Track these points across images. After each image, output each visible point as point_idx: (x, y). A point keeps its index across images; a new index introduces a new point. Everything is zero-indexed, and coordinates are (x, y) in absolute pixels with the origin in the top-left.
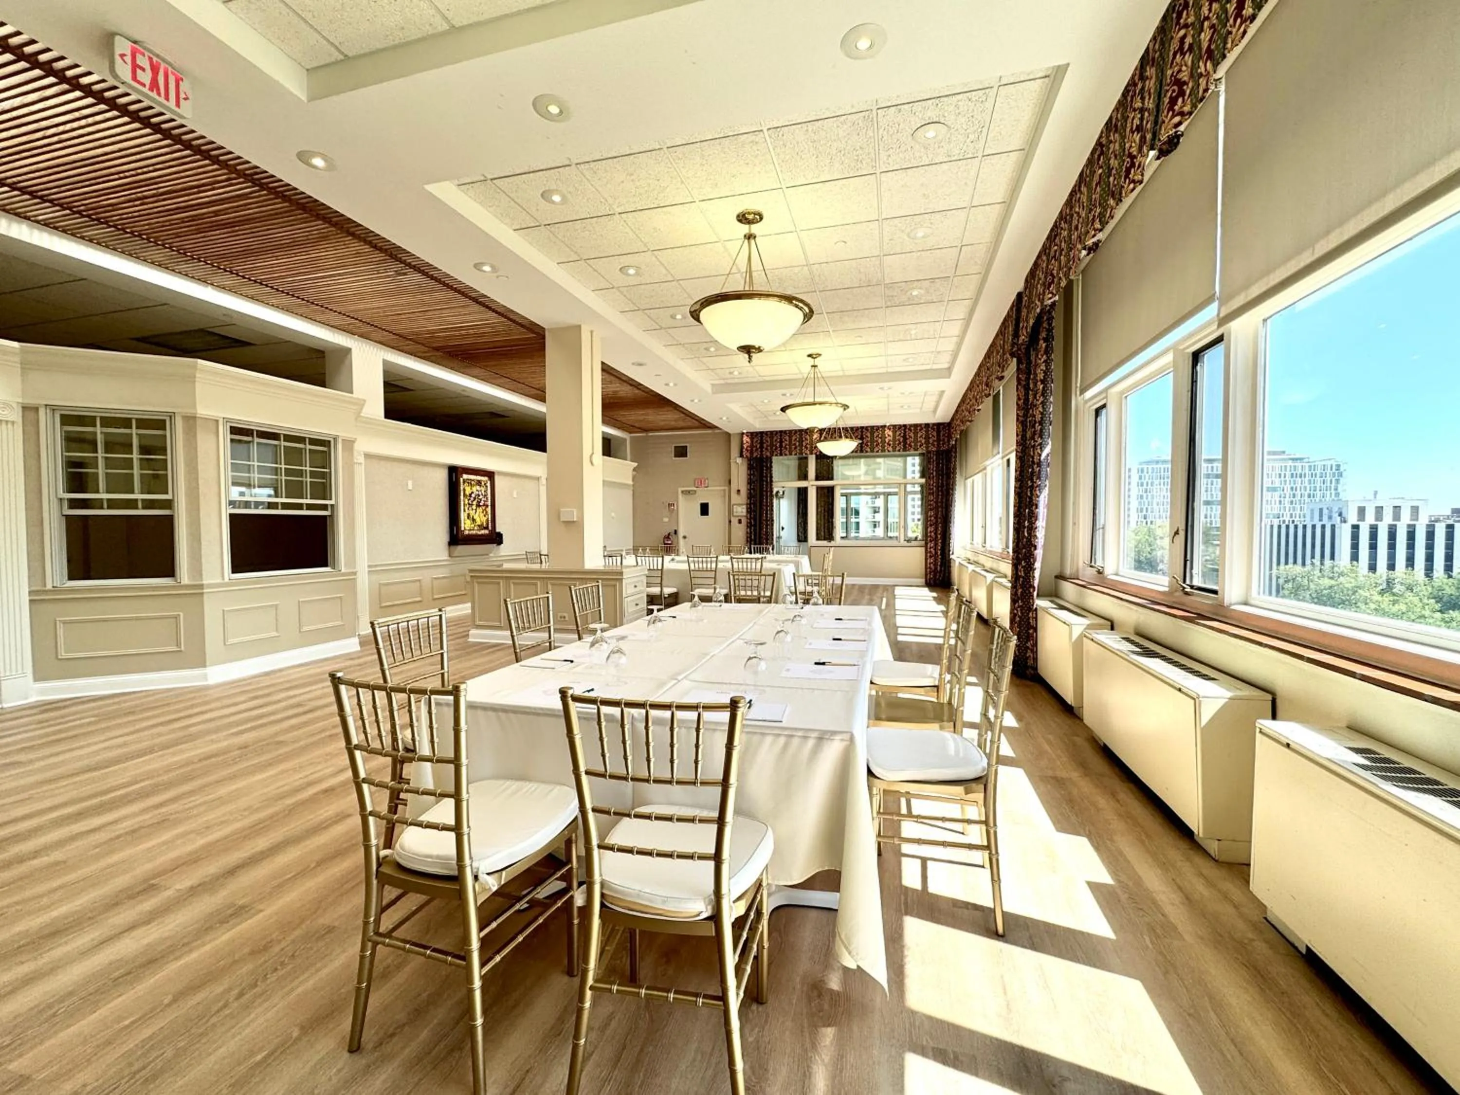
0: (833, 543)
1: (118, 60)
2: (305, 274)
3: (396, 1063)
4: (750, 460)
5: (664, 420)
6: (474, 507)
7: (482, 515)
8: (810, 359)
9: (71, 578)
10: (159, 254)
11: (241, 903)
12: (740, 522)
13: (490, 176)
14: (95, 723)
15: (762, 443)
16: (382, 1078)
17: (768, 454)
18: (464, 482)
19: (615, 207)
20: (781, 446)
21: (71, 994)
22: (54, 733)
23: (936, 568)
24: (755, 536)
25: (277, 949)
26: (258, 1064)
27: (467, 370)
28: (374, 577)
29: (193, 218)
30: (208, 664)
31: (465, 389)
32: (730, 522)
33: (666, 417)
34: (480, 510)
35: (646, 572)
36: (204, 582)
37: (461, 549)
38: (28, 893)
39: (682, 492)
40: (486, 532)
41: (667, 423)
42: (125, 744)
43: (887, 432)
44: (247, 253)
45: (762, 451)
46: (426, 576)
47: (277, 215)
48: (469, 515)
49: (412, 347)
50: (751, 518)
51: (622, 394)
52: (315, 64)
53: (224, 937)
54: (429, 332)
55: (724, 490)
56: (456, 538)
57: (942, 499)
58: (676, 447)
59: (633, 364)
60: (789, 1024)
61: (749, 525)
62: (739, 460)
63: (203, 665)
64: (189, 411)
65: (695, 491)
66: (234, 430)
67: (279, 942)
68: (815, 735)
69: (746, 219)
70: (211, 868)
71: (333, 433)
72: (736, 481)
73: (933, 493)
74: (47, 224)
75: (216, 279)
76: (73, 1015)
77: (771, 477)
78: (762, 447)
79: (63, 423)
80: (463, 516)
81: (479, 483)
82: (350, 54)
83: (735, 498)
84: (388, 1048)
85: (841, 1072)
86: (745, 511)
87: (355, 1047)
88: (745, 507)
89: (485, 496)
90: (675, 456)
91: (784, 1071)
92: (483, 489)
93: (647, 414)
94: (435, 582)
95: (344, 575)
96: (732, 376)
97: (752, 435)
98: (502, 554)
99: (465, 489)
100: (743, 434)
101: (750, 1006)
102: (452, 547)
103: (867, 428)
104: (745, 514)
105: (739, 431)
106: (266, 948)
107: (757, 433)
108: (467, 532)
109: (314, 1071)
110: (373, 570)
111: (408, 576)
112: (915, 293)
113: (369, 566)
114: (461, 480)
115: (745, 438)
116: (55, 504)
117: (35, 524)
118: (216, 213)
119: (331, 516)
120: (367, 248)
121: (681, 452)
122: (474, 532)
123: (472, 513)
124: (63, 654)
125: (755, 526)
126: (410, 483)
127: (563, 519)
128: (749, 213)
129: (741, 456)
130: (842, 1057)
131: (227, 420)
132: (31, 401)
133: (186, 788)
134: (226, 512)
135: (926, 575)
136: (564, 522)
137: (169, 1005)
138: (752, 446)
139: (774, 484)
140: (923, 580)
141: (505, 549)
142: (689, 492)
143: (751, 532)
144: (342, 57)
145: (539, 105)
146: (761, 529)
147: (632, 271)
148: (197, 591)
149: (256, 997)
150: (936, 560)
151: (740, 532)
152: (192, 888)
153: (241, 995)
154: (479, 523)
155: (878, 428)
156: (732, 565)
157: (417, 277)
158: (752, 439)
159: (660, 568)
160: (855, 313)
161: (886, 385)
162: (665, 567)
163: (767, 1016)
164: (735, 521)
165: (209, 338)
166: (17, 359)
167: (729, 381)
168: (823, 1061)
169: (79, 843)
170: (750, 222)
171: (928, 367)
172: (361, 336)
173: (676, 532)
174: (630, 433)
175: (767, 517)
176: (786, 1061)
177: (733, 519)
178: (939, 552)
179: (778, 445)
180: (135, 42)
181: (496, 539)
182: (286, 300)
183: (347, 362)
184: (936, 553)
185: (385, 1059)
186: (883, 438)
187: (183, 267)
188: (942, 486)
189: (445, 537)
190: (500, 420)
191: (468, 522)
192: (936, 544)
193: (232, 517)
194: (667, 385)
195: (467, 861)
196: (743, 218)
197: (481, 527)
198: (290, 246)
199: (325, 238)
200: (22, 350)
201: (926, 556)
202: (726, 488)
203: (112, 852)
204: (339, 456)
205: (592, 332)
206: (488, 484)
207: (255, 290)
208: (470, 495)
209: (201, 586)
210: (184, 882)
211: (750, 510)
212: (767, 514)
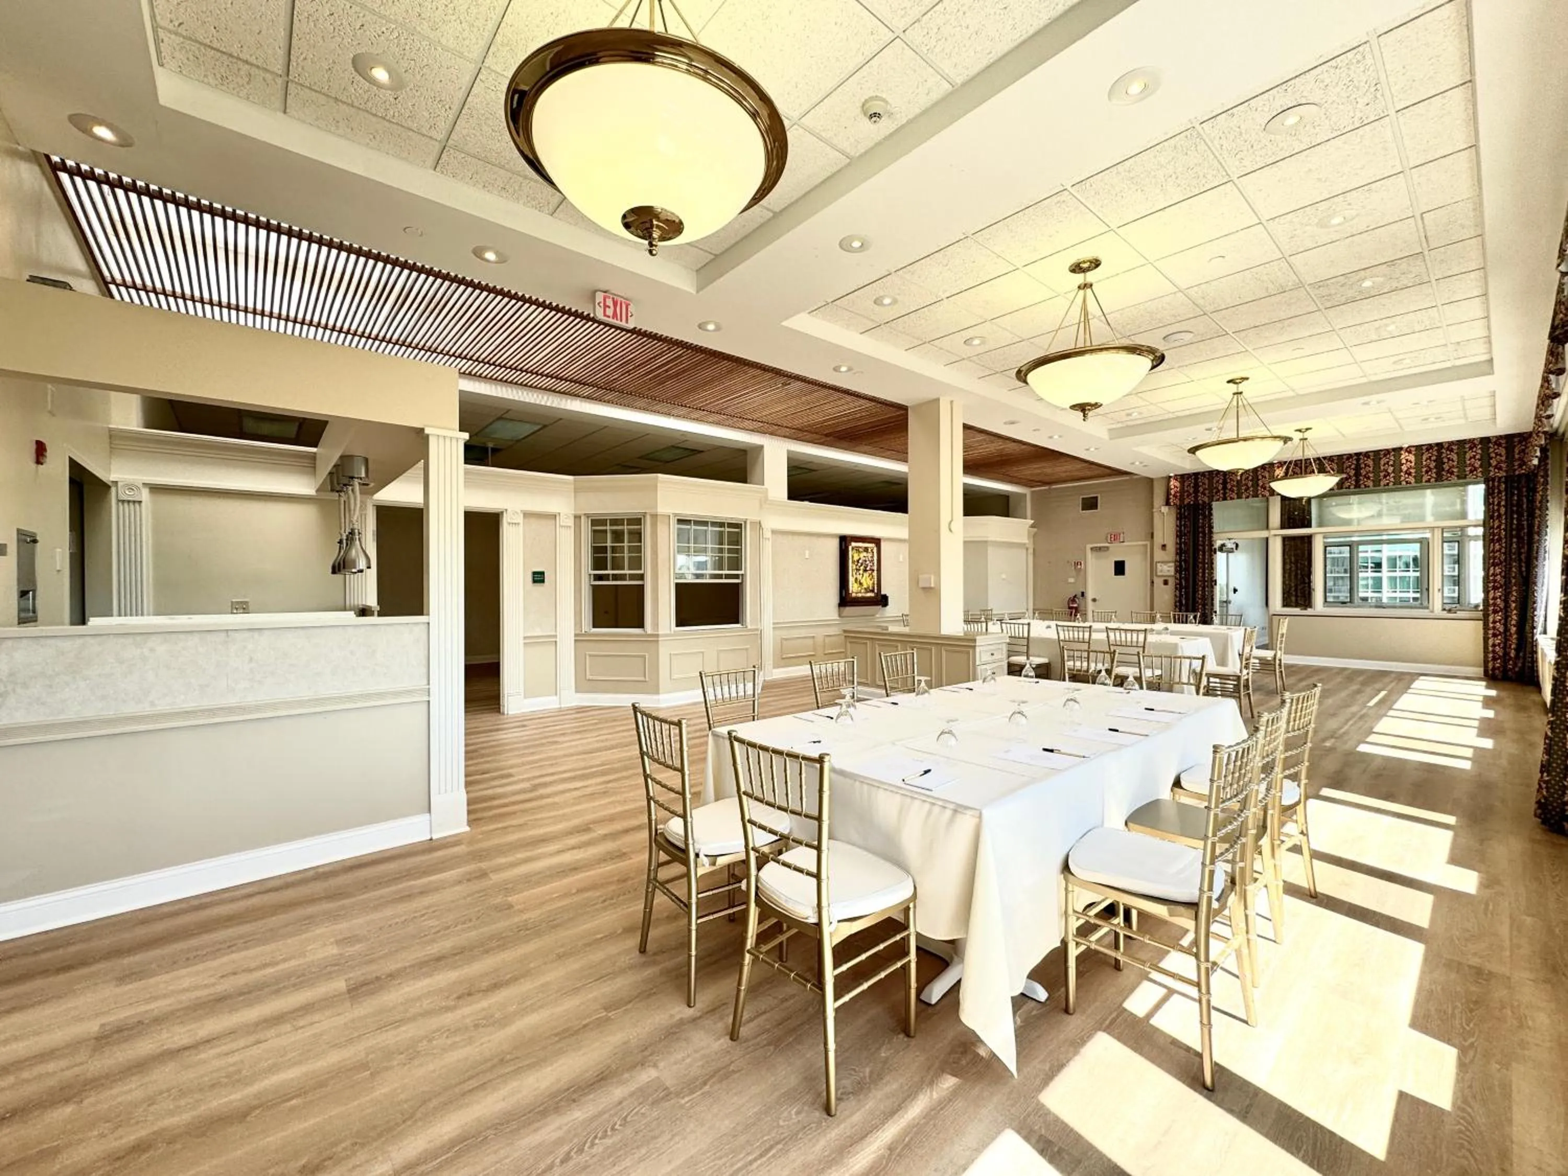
0: (1309, 611)
1: (597, 306)
2: (724, 397)
3: (660, 967)
4: (1179, 508)
5: (1065, 472)
6: (861, 572)
7: (868, 579)
8: (1231, 385)
9: (594, 626)
10: (642, 402)
11: (624, 851)
12: (1166, 583)
13: (830, 300)
14: (596, 724)
15: (1196, 486)
16: (649, 972)
17: (1206, 499)
18: (853, 548)
19: (940, 293)
20: (1225, 488)
21: (539, 873)
22: (579, 727)
23: (1506, 654)
24: (1187, 599)
25: (630, 882)
26: (597, 940)
27: (856, 449)
28: (778, 632)
29: (655, 377)
30: (661, 691)
31: (857, 465)
32: (1152, 582)
33: (1061, 469)
34: (866, 575)
35: (1008, 641)
36: (660, 633)
37: (848, 610)
38: (539, 816)
39: (1092, 549)
40: (871, 595)
41: (1068, 474)
42: (607, 740)
43: (1404, 456)
44: (689, 391)
45: (1196, 497)
46: (820, 633)
47: (699, 363)
48: (856, 579)
49: (809, 436)
50: (1181, 578)
51: (1008, 451)
52: (700, 266)
53: (609, 868)
54: (818, 423)
55: (1146, 545)
56: (845, 600)
57: (1519, 548)
58: (1083, 499)
59: (1005, 423)
60: (922, 1059)
61: (1179, 587)
62: (1165, 509)
63: (657, 692)
64: (653, 511)
65: (1108, 548)
66: (680, 521)
67: (633, 879)
68: (952, 806)
69: (1081, 268)
70: (618, 826)
71: (744, 518)
72: (1161, 535)
73: (1499, 540)
74: (589, 398)
75: (675, 412)
76: (538, 884)
77: (1211, 527)
78: (1196, 491)
79: (592, 525)
80: (851, 580)
81: (866, 550)
82: (717, 253)
83: (1159, 555)
84: (658, 958)
85: (942, 1109)
86: (1172, 569)
87: (643, 950)
88: (1173, 564)
89: (873, 561)
90: (1083, 509)
91: (895, 1086)
92: (870, 555)
93: (1044, 467)
94: (827, 640)
95: (751, 630)
96: (1130, 418)
97: (1183, 478)
98: (888, 615)
99: (853, 555)
100: (1170, 477)
101: (899, 1033)
102: (842, 609)
103: (1367, 455)
104: (1173, 573)
105: (1165, 475)
106: (625, 881)
107: (1189, 476)
108: (854, 595)
109: (619, 954)
110: (777, 627)
111: (803, 633)
112: (1367, 284)
113: (774, 624)
114: (850, 548)
115: (1173, 483)
116: (587, 577)
117: (578, 591)
118: (667, 371)
119: (742, 583)
120: (759, 372)
121: (1090, 504)
122: (860, 595)
123: (859, 577)
124: (589, 677)
125: (1187, 587)
126: (807, 552)
127: (921, 585)
128: (1084, 262)
129: (1167, 503)
130: (950, 1100)
131: (675, 515)
132: (579, 513)
133: (624, 774)
134: (673, 582)
135: (1486, 662)
136: (924, 588)
137: (574, 894)
138: (1182, 491)
139: (1215, 537)
140: (1481, 670)
141: (891, 610)
142: (1100, 549)
143: (1181, 595)
144: (712, 257)
145: (845, 245)
146: (1195, 591)
147: (976, 342)
148: (654, 639)
149: (611, 905)
150: (1506, 640)
151: (1166, 596)
152: (606, 835)
153: (605, 901)
154: (865, 586)
155: (1387, 452)
156: (1108, 637)
157: (799, 384)
158: (1182, 483)
159: (1026, 635)
160: (1279, 325)
161: (1374, 398)
162: (1032, 635)
163: (908, 1046)
164: (1158, 582)
165: (678, 451)
166: (573, 486)
167: (1130, 423)
168: (932, 1095)
169: (568, 795)
170: (1084, 271)
171: (1448, 364)
172: (772, 434)
173: (1083, 594)
174: (1032, 487)
175: (1204, 576)
176: (901, 1081)
177: (1156, 580)
178: (1513, 629)
179: (1220, 487)
180: (605, 292)
181: (882, 601)
182: (716, 417)
183: (760, 459)
184: (1507, 629)
185: (655, 963)
186: (1398, 465)
187: (657, 407)
188: (1520, 527)
189: (834, 598)
190: (895, 487)
191: (856, 586)
192: (1506, 617)
193: (677, 585)
194: (1051, 437)
195: (690, 841)
196: (1077, 268)
197: (867, 590)
198: (712, 381)
199: (730, 372)
200: (575, 481)
201: (1486, 633)
202: (1148, 543)
203: (579, 804)
204: (748, 536)
205: (952, 402)
206: (875, 550)
207: (697, 414)
208: (858, 561)
209: (657, 636)
210: (602, 831)
211: (1179, 570)
212: (1204, 573)
